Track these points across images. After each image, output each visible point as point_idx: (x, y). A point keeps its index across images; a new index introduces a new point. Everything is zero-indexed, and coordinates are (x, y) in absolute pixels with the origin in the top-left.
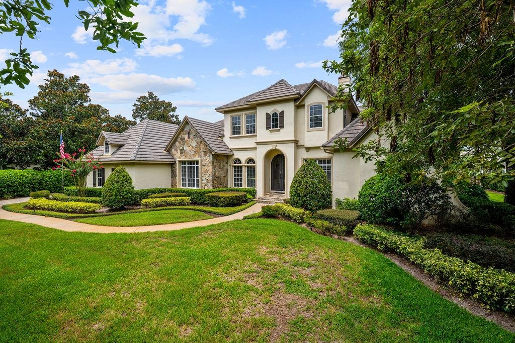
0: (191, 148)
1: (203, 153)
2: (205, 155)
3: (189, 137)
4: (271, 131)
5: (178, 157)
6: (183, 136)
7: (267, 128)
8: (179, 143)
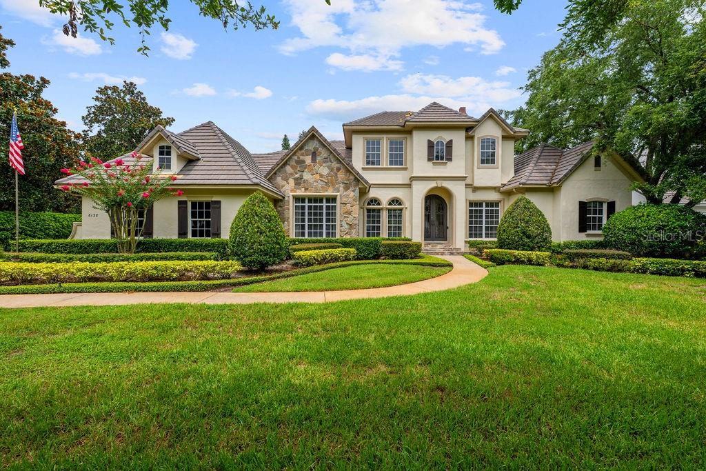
0: (317, 177)
1: (342, 185)
2: (347, 188)
3: (314, 160)
4: (434, 164)
5: (289, 190)
6: (301, 157)
7: (429, 160)
8: (292, 167)
